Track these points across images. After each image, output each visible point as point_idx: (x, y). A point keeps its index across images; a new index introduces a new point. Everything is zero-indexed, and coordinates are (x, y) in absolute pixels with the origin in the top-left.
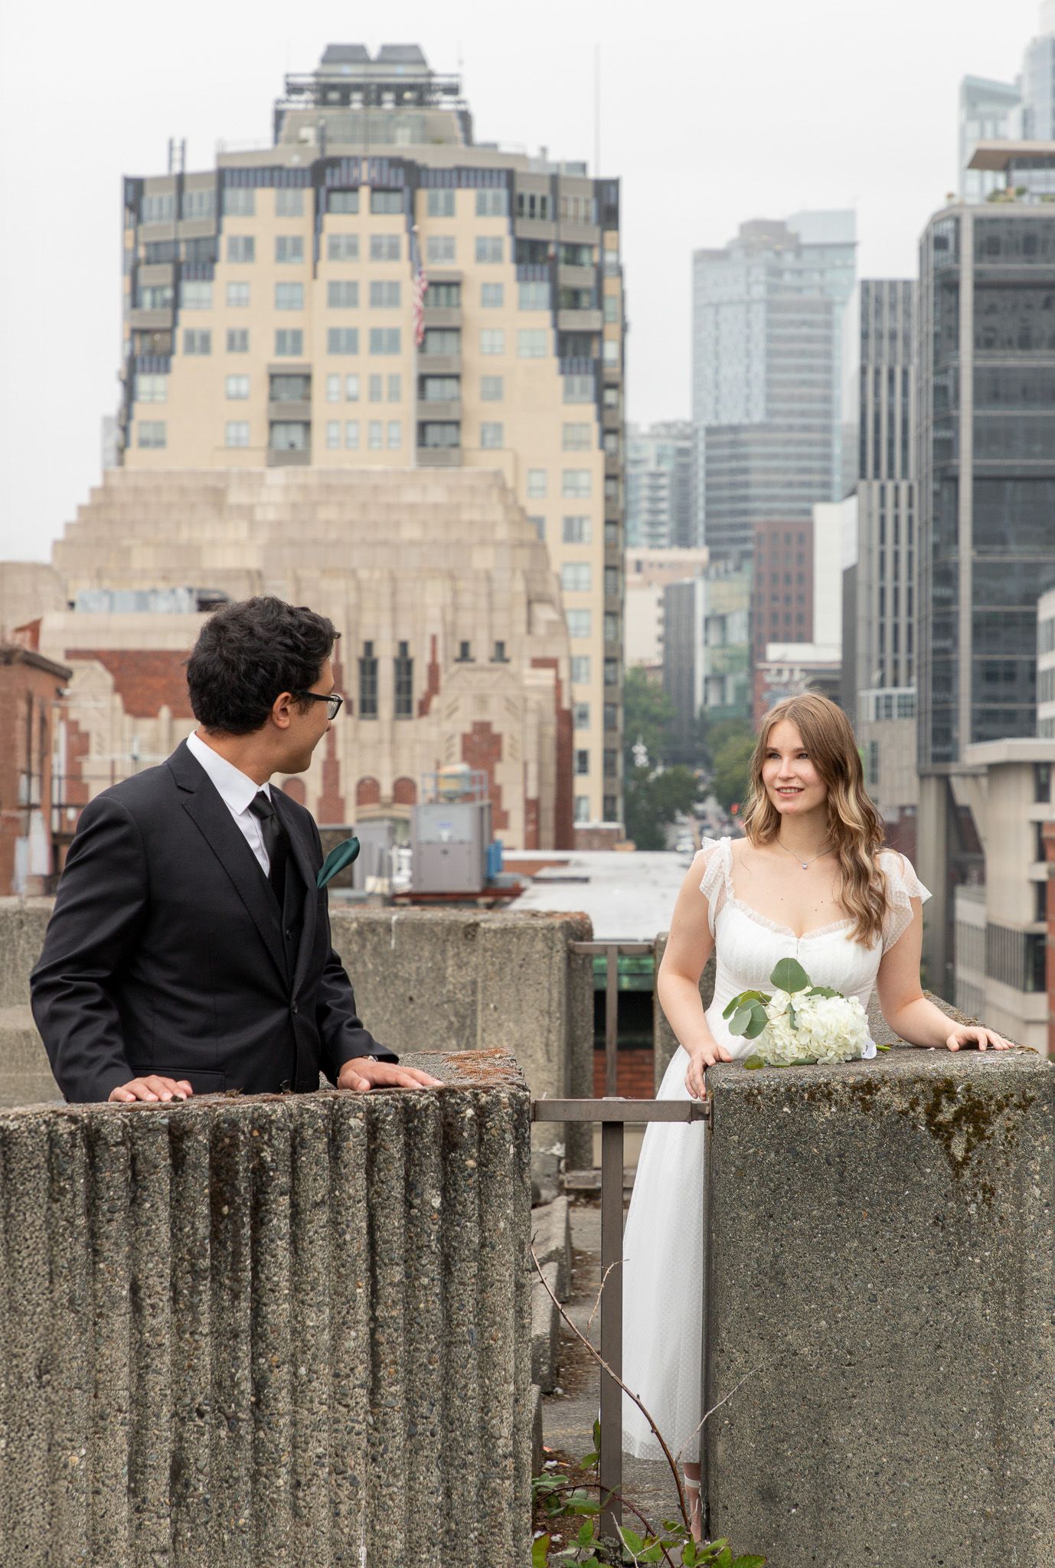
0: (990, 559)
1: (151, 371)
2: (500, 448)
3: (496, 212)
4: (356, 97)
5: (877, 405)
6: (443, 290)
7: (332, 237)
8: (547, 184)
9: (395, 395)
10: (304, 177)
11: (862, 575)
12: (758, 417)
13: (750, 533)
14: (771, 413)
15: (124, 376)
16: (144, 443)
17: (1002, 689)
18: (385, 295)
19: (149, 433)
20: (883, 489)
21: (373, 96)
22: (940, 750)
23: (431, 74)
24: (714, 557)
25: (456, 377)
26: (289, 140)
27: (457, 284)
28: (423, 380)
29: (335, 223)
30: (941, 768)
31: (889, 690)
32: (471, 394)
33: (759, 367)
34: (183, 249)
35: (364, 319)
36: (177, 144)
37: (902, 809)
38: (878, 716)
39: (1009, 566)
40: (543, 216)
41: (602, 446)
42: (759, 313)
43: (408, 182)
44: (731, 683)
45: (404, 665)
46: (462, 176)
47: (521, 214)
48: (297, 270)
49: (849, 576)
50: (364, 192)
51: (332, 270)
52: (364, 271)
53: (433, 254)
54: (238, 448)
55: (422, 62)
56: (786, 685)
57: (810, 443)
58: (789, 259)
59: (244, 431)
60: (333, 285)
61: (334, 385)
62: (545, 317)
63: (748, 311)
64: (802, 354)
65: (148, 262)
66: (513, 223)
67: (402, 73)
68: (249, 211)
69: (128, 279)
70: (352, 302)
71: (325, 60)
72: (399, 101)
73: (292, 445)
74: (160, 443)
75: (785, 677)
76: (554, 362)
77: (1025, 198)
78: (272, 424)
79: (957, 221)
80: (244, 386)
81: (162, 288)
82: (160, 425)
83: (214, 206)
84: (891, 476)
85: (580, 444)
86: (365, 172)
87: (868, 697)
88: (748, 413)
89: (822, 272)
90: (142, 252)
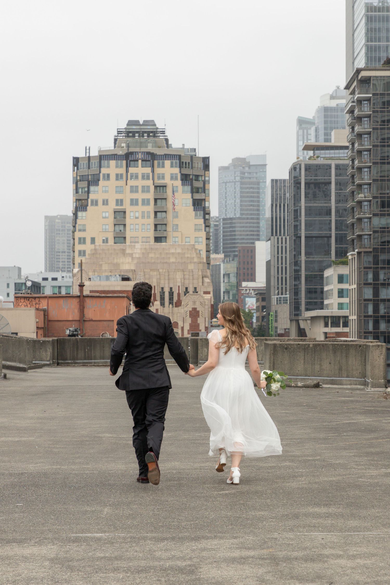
0: (310, 259)
1: (82, 211)
2: (178, 231)
3: (176, 167)
4: (137, 135)
5: (276, 215)
6: (161, 188)
7: (131, 174)
8: (190, 158)
9: (149, 217)
10: (123, 157)
11: (272, 263)
12: (238, 215)
13: (237, 249)
14: (241, 214)
15: (74, 212)
16: (80, 230)
17: (313, 295)
18: (145, 189)
19: (81, 228)
20: (278, 238)
21: (141, 135)
22: (296, 313)
23: (157, 128)
24: (225, 256)
25: (166, 212)
26: (119, 147)
27: (166, 186)
28: (156, 213)
29: (131, 170)
30: (296, 318)
31: (280, 296)
32: (170, 215)
33: (238, 201)
34: (90, 177)
35: (140, 196)
36: (88, 148)
37: (285, 329)
38: (277, 303)
39: (314, 261)
40: (189, 168)
41: (205, 231)
42: (238, 184)
43: (152, 159)
44: (231, 293)
45: (171, 293)
46: (167, 157)
47: (183, 167)
48: (121, 183)
49: (268, 263)
50: (140, 161)
51: (132, 183)
52: (140, 183)
53: (159, 178)
54: (106, 232)
55: (155, 125)
56: (248, 293)
57: (253, 223)
58: (247, 169)
59: (107, 227)
60: (132, 187)
61: (132, 214)
62: (190, 195)
63: (235, 184)
64: (251, 197)
65: (80, 181)
66: (180, 170)
67: (149, 128)
68: (108, 167)
69: (75, 185)
70: (137, 191)
71: (128, 125)
72: (148, 136)
73: (121, 231)
74: (84, 230)
75: (248, 292)
76: (192, 208)
77: (319, 159)
78: (115, 225)
79: (300, 165)
80: (107, 214)
81: (84, 188)
82: (84, 225)
83: (99, 165)
84: (280, 235)
85: (200, 230)
86: (140, 156)
87: (274, 298)
88: (235, 214)
89: (256, 173)
90: (78, 178)
